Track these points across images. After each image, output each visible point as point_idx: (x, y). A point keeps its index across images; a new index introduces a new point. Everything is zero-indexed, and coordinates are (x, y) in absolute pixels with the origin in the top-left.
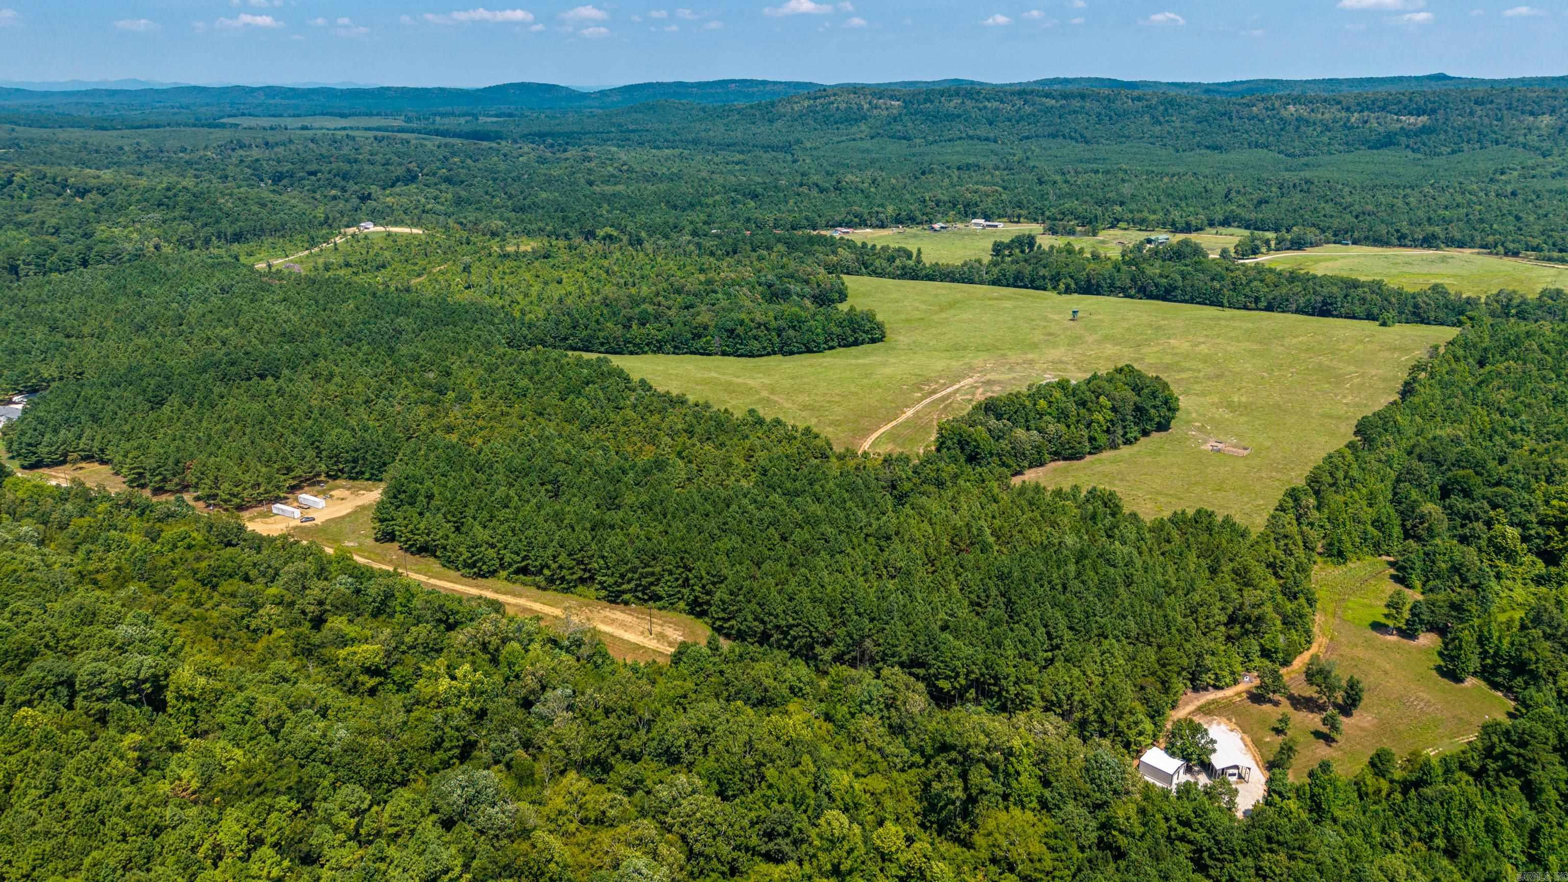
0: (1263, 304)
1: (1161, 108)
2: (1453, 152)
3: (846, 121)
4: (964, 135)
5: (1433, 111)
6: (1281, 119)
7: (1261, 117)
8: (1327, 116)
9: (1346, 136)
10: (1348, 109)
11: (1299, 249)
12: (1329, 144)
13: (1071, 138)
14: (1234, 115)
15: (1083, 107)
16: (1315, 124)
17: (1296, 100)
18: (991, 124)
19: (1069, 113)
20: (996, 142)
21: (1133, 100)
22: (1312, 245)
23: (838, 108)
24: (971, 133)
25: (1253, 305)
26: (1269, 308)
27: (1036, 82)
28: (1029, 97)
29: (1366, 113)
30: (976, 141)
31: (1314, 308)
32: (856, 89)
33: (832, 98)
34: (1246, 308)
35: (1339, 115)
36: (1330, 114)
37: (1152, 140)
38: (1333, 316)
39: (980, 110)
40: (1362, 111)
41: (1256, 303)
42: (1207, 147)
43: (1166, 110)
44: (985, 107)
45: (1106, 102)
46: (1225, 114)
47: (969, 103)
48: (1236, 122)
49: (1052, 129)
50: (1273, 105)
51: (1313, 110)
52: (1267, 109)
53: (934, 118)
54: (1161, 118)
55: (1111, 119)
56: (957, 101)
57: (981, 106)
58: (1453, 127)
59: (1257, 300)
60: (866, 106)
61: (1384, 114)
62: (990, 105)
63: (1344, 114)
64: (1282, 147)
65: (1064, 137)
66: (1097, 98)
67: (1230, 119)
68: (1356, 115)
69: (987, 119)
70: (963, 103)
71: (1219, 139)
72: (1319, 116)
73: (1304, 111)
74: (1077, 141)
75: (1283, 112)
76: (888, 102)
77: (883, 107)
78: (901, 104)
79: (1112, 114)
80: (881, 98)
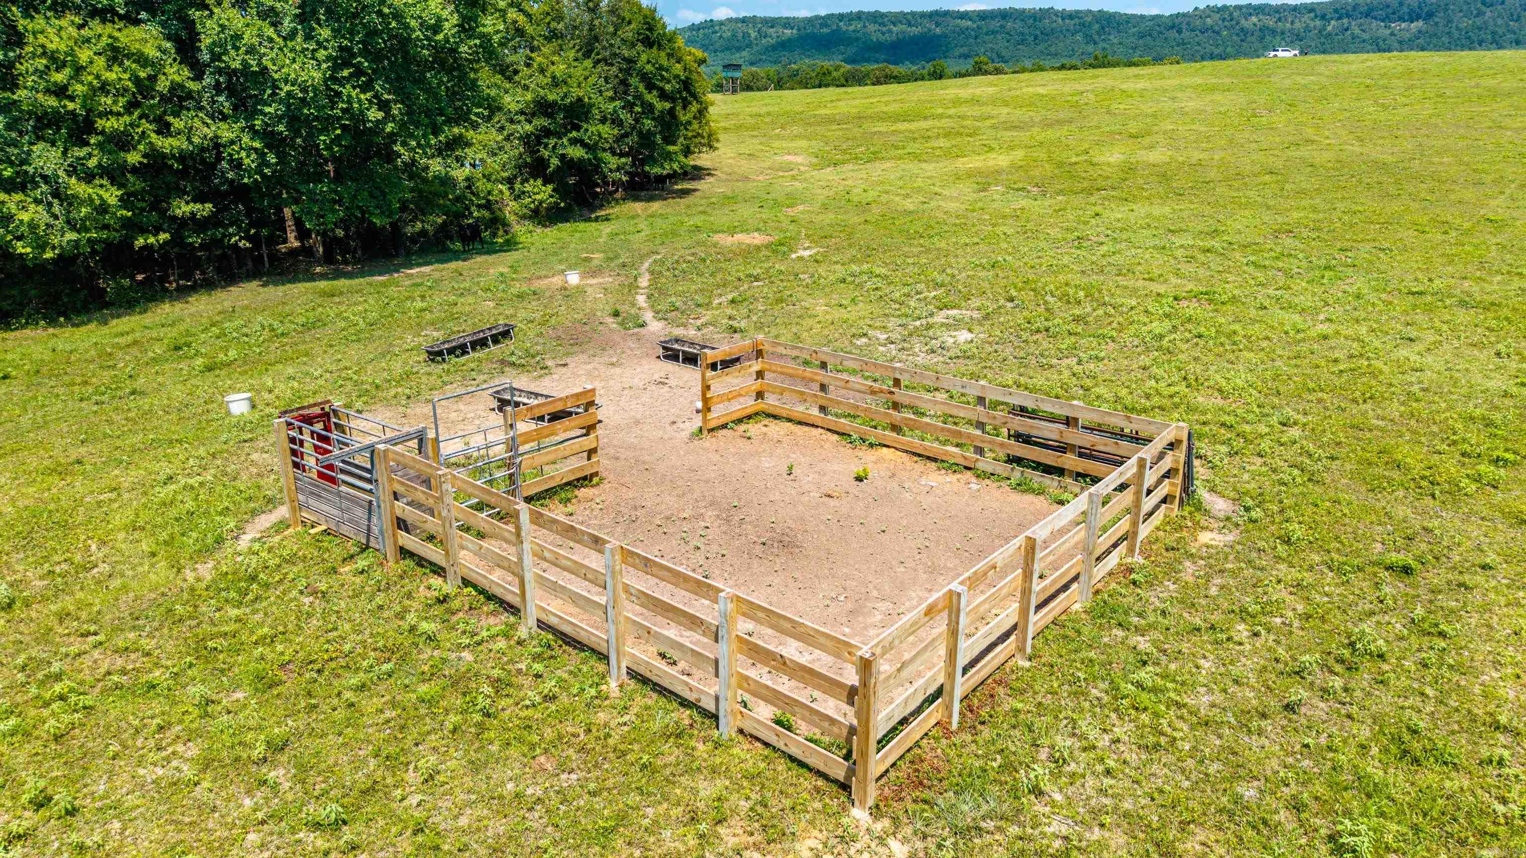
1: (1097, 26)
5: (1430, 15)
6: (1242, 29)
7: (1217, 28)
8: (1297, 25)
10: (1323, 17)
14: (1184, 26)
16: (1283, 33)
21: (1063, 19)
23: (721, 37)
29: (1345, 21)
35: (1312, 24)
39: (883, 34)
40: (1339, 18)
43: (1103, 28)
45: (1031, 21)
46: (1172, 27)
48: (1186, 34)
50: (1230, 15)
51: (1280, 19)
52: (1224, 20)
54: (1096, 37)
55: (1036, 38)
57: (884, 29)
58: (1457, 28)
61: (1369, 20)
62: (895, 29)
63: (1318, 23)
67: (1179, 32)
68: (1333, 22)
72: (1288, 25)
75: (1243, 21)
77: (774, 35)
78: (794, 31)
79: (1038, 33)
80: (772, 27)
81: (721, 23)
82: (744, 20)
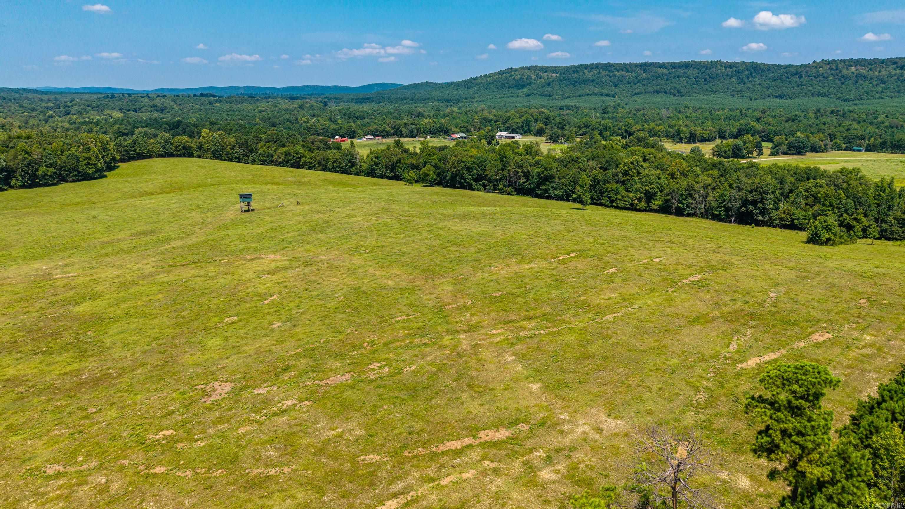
0: (657, 203)
1: (747, 72)
3: (516, 86)
4: (592, 93)
7: (825, 75)
8: (883, 73)
9: (898, 86)
11: (799, 153)
12: (882, 92)
13: (671, 93)
14: (804, 73)
19: (674, 77)
21: (725, 68)
22: (815, 149)
23: (514, 78)
25: (643, 204)
26: (665, 209)
28: (647, 68)
30: (599, 96)
33: (513, 73)
34: (632, 208)
35: (893, 73)
37: (732, 93)
38: (758, 224)
39: (610, 77)
41: (648, 201)
42: (776, 96)
43: (751, 74)
45: (704, 69)
46: (796, 74)
48: (805, 79)
49: (658, 88)
50: (837, 66)
51: (871, 69)
52: (832, 69)
54: (745, 80)
55: (705, 80)
56: (595, 72)
57: (611, 74)
59: (649, 196)
62: (618, 74)
63: (898, 71)
64: (839, 95)
65: (666, 93)
67: (800, 77)
69: (614, 83)
70: (599, 72)
71: (787, 91)
72: (876, 73)
74: (675, 95)
75: (845, 70)
76: (550, 75)
77: (546, 77)
78: (558, 75)
79: (707, 77)
80: (546, 72)
81: (516, 70)
82: (529, 68)
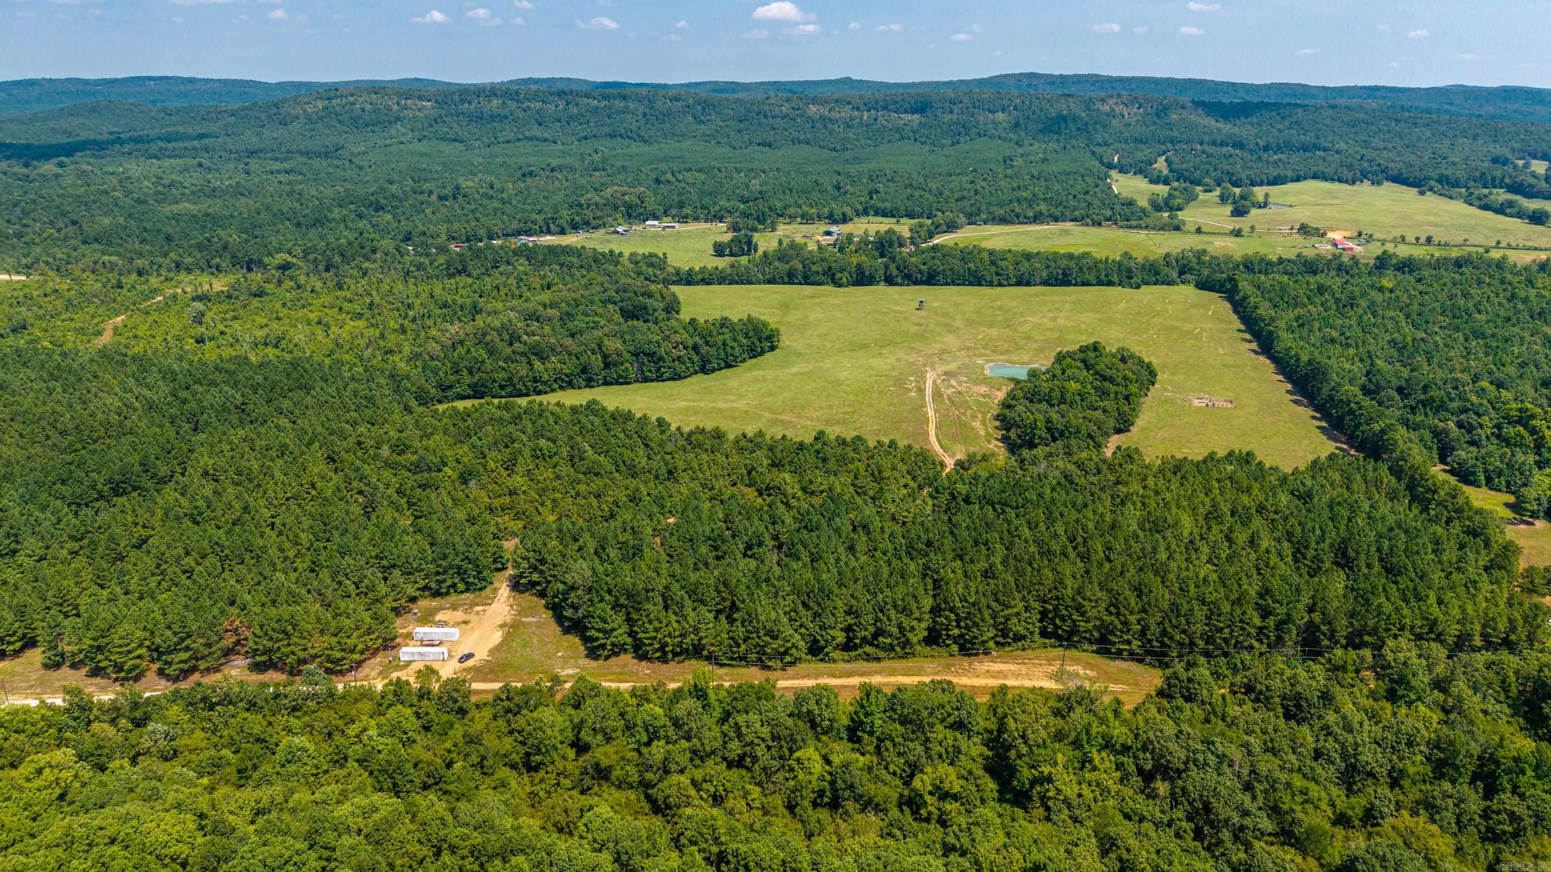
2: (953, 144)
3: (379, 123)
4: (521, 136)
6: (809, 118)
7: (791, 116)
10: (858, 109)
13: (629, 138)
15: (628, 108)
16: (837, 121)
17: (814, 101)
18: (540, 125)
19: (616, 113)
20: (555, 142)
24: (527, 134)
27: (511, 82)
29: (873, 112)
30: (536, 143)
31: (1056, 280)
32: (376, 88)
33: (351, 99)
36: (846, 112)
40: (869, 110)
42: (759, 145)
44: (529, 108)
47: (511, 104)
48: (772, 121)
49: (606, 130)
50: (797, 105)
52: (794, 108)
53: (479, 118)
56: (495, 102)
57: (524, 106)
58: (944, 123)
60: (395, 107)
61: (887, 112)
62: (532, 106)
66: (639, 99)
68: (866, 113)
69: (537, 120)
70: (504, 103)
73: (824, 111)
74: (636, 141)
76: (418, 103)
